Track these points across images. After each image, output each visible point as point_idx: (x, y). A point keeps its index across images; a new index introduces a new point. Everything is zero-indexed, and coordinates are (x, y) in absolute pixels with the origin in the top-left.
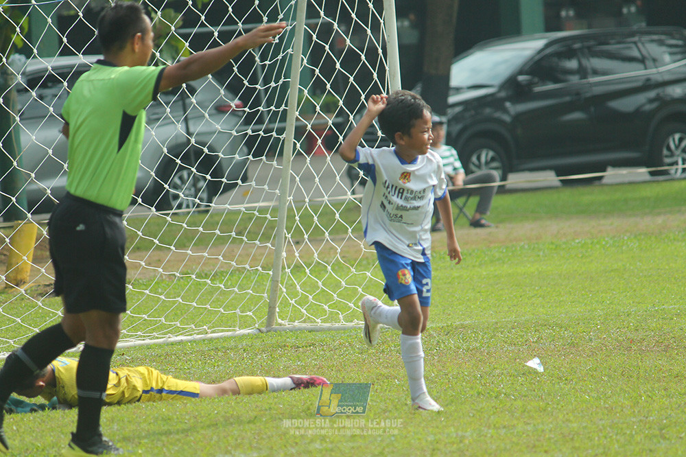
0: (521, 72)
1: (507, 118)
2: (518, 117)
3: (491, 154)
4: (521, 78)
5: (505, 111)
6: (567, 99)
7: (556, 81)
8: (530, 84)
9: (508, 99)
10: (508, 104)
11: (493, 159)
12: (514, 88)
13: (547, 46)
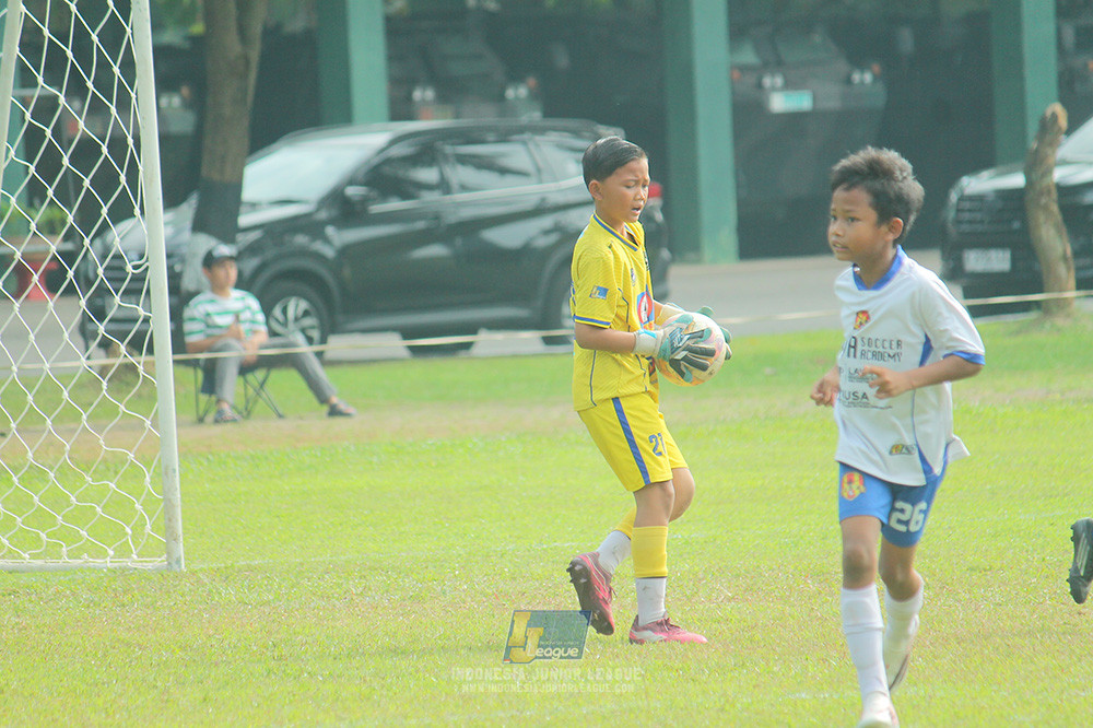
0: (351, 182)
1: (329, 252)
2: (345, 251)
3: (303, 305)
4: (352, 191)
5: (327, 240)
6: (420, 225)
7: (405, 196)
8: (365, 201)
9: (331, 222)
10: (330, 231)
11: (306, 313)
12: (342, 207)
13: (393, 142)
